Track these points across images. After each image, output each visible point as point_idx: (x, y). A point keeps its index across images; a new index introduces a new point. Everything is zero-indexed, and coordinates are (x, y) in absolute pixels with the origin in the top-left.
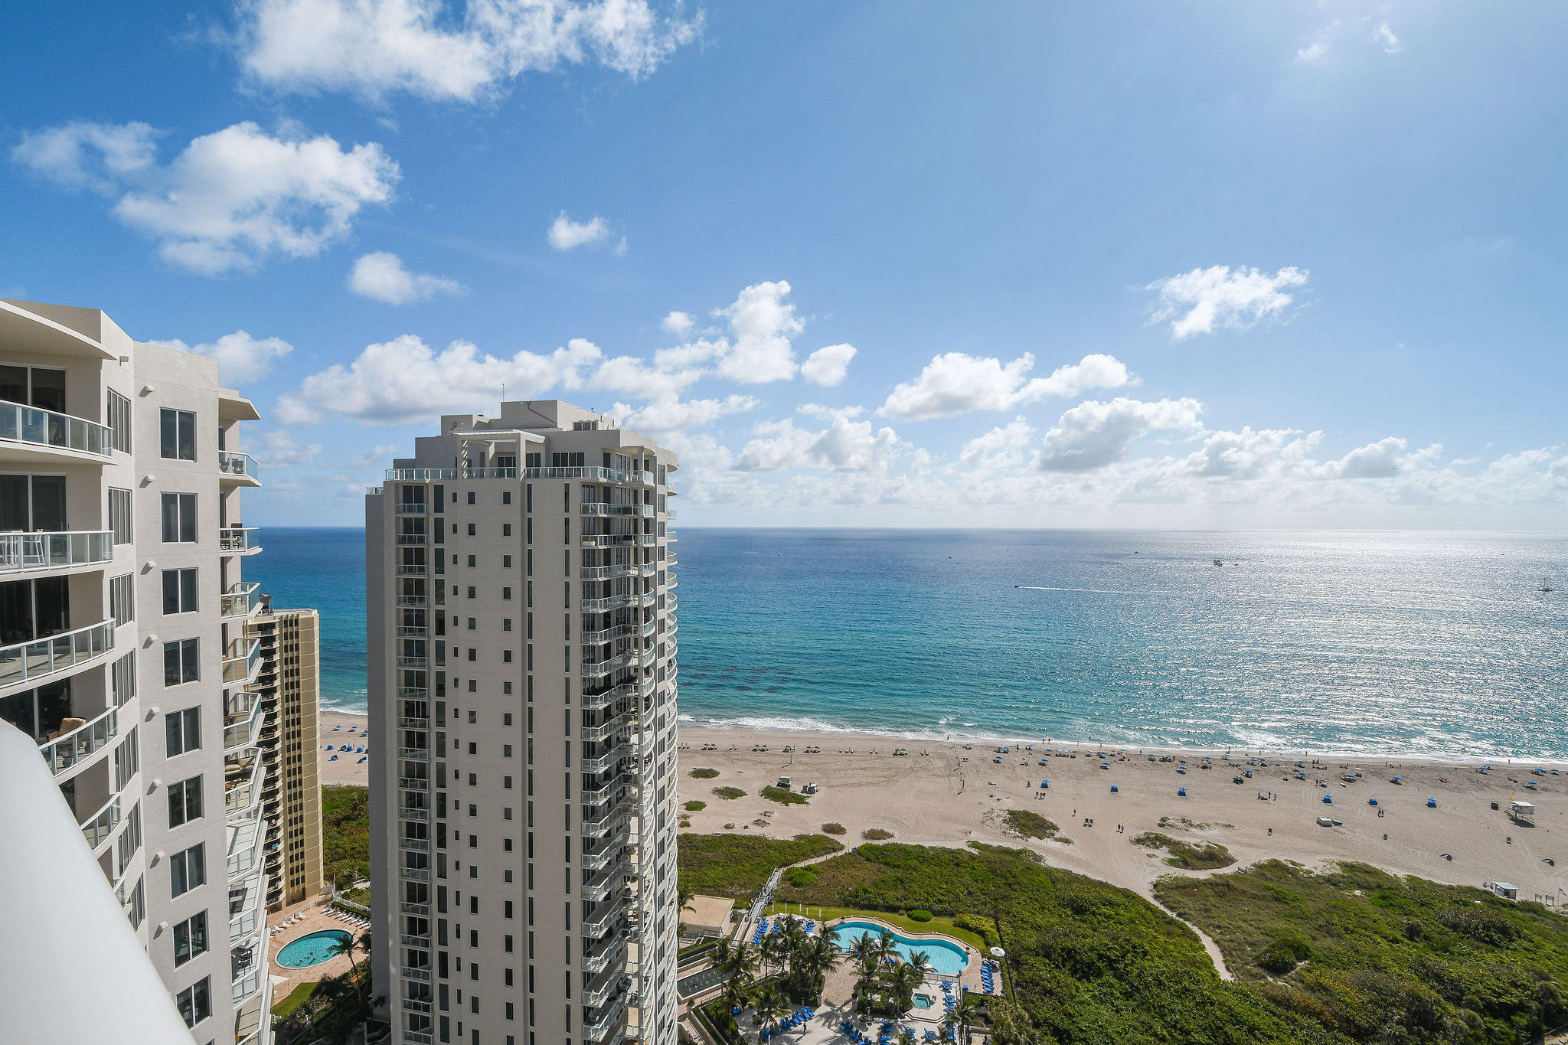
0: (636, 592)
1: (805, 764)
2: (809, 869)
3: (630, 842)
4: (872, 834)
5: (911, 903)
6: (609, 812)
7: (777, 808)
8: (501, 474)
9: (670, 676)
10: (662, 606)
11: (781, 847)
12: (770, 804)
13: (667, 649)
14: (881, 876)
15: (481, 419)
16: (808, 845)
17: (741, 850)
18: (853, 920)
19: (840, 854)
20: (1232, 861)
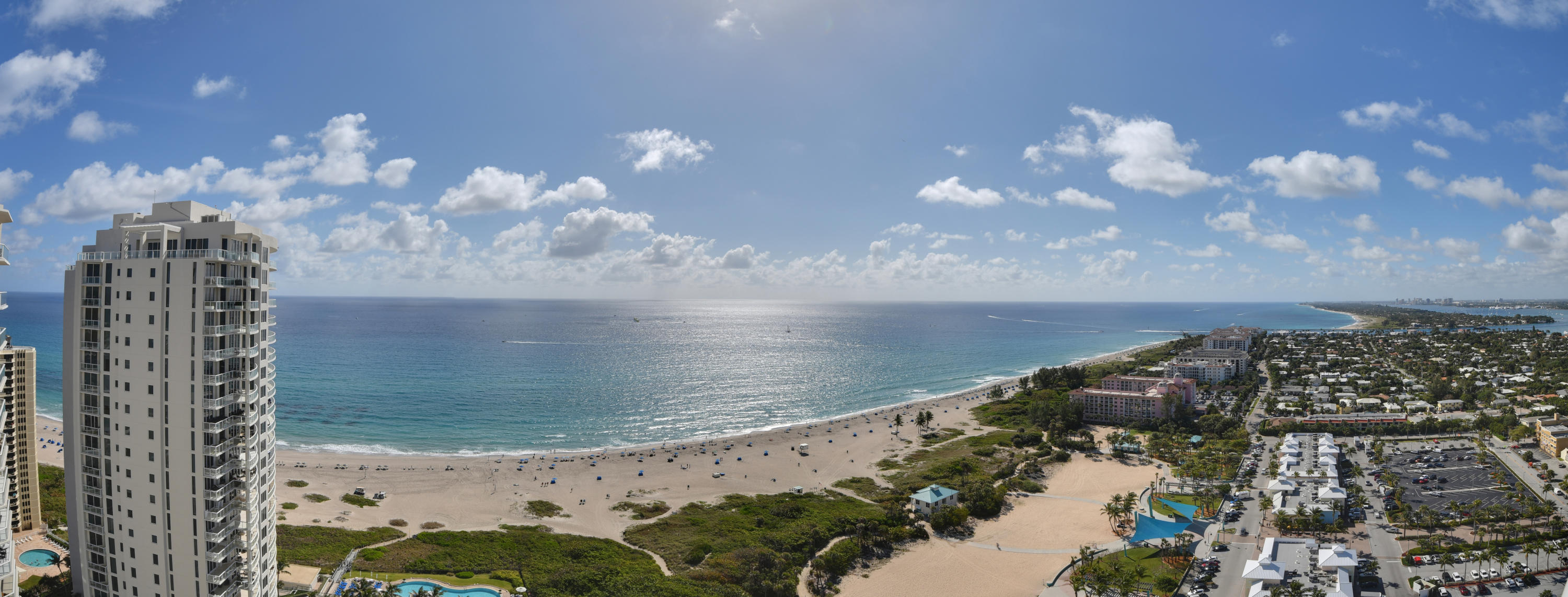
0: (244, 346)
1: (376, 478)
2: (378, 549)
3: (240, 527)
4: (428, 526)
5: (458, 568)
6: (224, 506)
7: (354, 509)
8: (150, 255)
9: (270, 411)
10: (264, 357)
11: (357, 535)
12: (348, 506)
13: (267, 391)
14: (434, 552)
15: (139, 216)
16: (377, 534)
17: (325, 537)
18: (411, 580)
19: (403, 539)
20: (668, 509)
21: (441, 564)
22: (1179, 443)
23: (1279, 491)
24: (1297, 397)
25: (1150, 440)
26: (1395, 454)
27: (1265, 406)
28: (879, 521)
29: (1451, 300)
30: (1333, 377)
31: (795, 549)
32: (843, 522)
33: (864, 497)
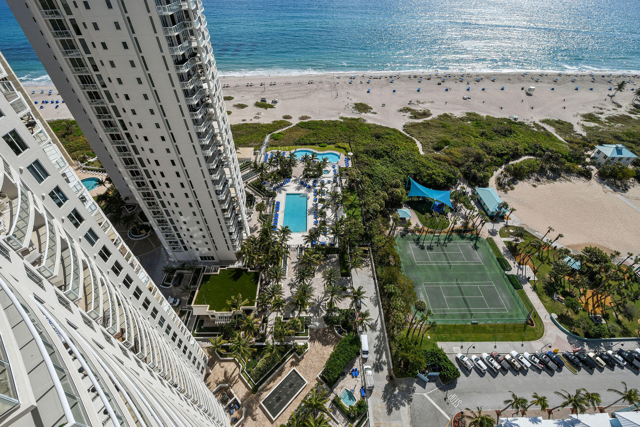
20: (431, 115)
21: (312, 140)
28: (562, 155)
31: (500, 155)
32: (537, 148)
33: (560, 135)
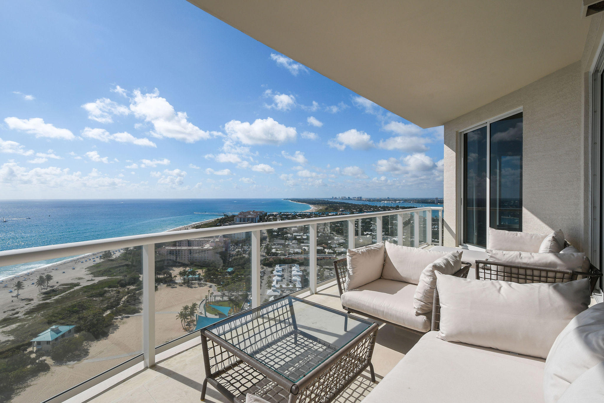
22: (221, 272)
23: (272, 296)
24: (281, 246)
25: (206, 272)
26: (331, 276)
27: (266, 251)
29: (361, 197)
30: (299, 236)
